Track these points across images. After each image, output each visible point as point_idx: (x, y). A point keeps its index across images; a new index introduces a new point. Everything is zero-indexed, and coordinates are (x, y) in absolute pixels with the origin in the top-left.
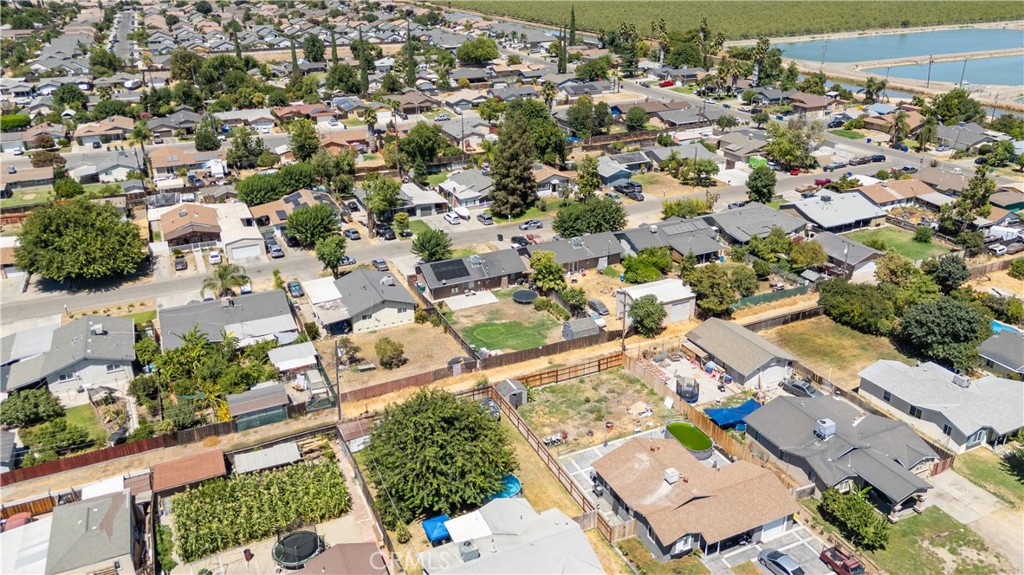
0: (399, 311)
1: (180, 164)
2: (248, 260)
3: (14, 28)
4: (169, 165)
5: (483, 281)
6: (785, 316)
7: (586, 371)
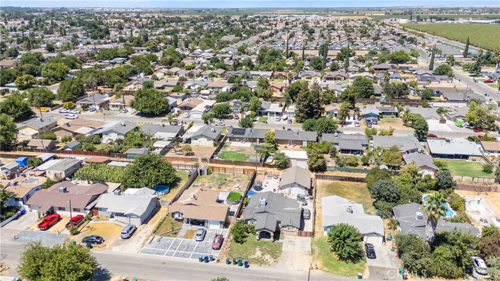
0: (208, 140)
1: (216, 86)
2: (196, 118)
3: (235, 36)
4: (213, 86)
5: (250, 139)
6: (342, 177)
7: (238, 172)
